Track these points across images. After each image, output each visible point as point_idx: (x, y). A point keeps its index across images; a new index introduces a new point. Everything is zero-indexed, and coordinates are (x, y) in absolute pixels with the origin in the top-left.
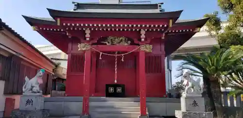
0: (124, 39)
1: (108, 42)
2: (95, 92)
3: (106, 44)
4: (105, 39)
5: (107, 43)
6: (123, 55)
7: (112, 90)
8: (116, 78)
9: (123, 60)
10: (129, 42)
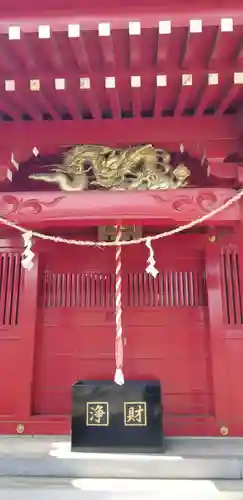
0: (151, 158)
1: (70, 178)
2: (33, 414)
3: (55, 187)
4: (52, 160)
5: (61, 180)
6: (148, 240)
7: (100, 413)
8: (119, 361)
9: (151, 270)
10: (182, 172)
